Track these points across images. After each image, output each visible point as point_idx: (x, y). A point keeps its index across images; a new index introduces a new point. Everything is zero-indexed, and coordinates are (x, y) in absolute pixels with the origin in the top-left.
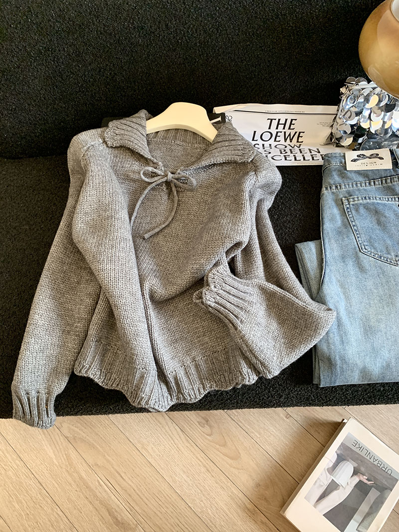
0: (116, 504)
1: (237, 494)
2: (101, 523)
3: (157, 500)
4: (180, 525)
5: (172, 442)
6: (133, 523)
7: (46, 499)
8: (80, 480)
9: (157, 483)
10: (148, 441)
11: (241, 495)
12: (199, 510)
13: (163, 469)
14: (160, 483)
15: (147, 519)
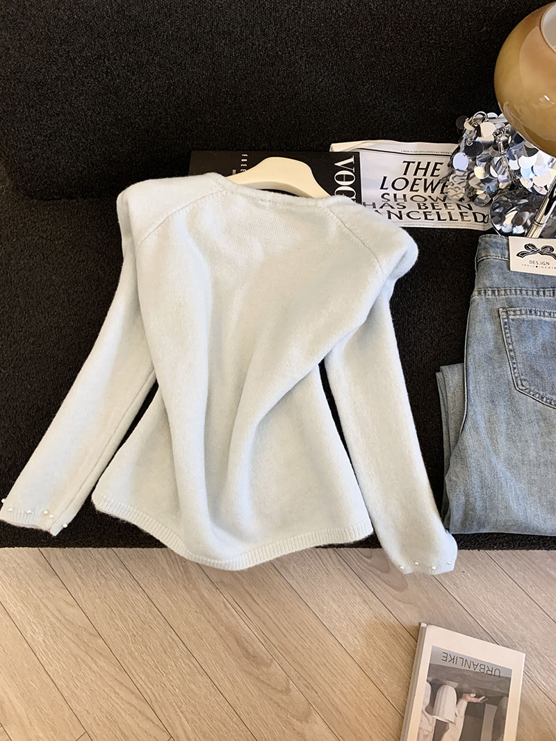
0: (246, 632)
2: (227, 653)
3: (299, 632)
4: (327, 664)
6: (268, 658)
7: (158, 619)
8: (202, 599)
9: (299, 610)
12: (352, 649)
13: (307, 595)
14: (303, 612)
15: (286, 654)
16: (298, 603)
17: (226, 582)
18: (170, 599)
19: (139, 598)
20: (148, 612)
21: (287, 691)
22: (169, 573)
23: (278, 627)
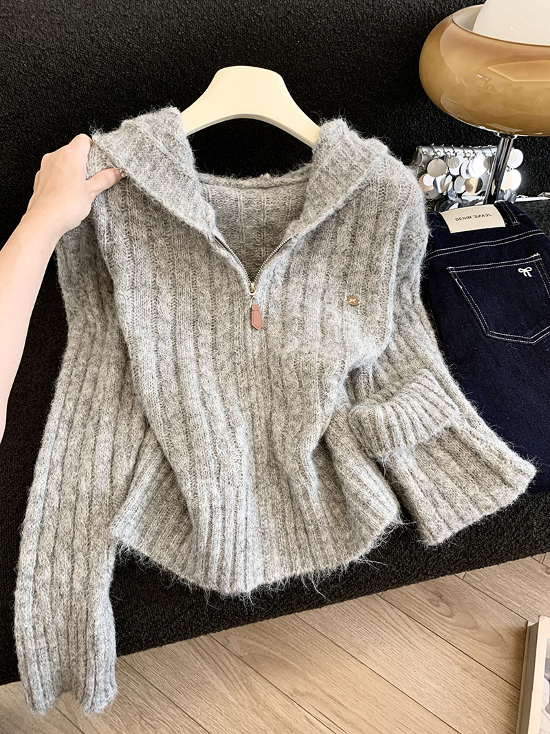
5: (401, 636)
16: (390, 692)
17: (301, 691)
22: (231, 698)
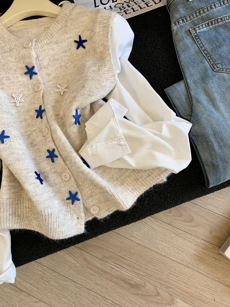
0: (127, 275)
1: (200, 242)
2: (122, 290)
3: (152, 264)
4: (172, 273)
6: (142, 283)
7: (82, 289)
8: (99, 270)
9: (149, 254)
10: (132, 231)
11: (202, 242)
12: (180, 260)
13: (148, 245)
14: (150, 253)
15: (150, 277)
18: (84, 277)
19: (69, 283)
20: (76, 288)
21: (158, 294)
23: (141, 266)
